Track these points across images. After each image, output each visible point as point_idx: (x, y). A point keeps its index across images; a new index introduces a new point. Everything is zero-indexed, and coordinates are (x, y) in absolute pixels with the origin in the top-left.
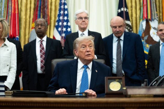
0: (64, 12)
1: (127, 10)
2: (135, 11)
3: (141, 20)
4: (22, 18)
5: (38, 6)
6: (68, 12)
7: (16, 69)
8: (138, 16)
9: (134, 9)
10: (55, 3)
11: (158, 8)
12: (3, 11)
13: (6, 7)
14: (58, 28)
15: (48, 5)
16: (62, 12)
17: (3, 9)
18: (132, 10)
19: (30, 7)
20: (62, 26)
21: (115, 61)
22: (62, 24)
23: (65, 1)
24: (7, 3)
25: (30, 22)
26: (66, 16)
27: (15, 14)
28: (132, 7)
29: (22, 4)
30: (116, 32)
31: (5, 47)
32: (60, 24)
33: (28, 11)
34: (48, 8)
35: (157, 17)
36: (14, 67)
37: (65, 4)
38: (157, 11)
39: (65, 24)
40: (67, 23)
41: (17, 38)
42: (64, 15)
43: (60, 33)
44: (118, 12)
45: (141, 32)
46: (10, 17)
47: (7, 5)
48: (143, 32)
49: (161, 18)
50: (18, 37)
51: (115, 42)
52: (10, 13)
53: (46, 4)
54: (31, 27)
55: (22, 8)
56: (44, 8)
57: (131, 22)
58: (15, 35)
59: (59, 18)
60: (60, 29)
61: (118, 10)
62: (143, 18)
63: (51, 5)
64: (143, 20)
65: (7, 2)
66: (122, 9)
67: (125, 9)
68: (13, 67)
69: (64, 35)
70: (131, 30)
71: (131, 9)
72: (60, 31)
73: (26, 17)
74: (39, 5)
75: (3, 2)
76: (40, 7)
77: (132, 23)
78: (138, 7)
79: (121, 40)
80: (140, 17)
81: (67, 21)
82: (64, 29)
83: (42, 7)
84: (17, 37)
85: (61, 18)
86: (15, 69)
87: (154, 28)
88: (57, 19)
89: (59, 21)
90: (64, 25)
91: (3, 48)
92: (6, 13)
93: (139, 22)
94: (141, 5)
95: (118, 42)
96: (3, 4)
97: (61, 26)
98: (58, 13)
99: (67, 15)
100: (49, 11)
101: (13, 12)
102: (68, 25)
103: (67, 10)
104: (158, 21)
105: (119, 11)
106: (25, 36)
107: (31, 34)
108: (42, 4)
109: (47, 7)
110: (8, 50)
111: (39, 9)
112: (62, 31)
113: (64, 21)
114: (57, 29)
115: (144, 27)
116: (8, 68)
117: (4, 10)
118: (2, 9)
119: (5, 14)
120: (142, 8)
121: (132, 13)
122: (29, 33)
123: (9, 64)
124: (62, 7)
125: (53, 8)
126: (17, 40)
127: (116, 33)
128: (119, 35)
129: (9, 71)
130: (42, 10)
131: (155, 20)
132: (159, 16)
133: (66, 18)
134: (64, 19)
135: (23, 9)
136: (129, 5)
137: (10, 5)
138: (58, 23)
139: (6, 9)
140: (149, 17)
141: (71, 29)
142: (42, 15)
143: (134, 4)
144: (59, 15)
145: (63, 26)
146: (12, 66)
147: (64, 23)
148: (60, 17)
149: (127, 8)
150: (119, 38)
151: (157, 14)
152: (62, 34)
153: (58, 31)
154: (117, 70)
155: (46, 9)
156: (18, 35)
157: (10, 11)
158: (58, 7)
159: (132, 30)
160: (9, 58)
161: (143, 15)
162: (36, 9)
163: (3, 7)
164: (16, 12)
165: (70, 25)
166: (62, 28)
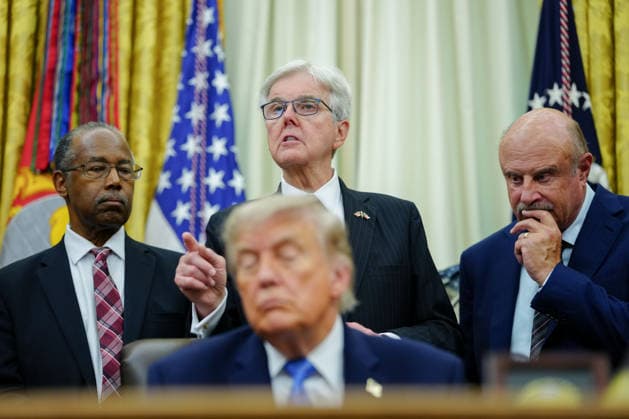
0: (210, 110)
1: (582, 100)
5: (52, 71)
6: (230, 112)
9: (625, 95)
10: (158, 63)
14: (174, 207)
15: (113, 66)
16: (197, 113)
18: (613, 101)
20: (198, 194)
22: (198, 179)
23: (218, 50)
26: (220, 137)
28: (613, 82)
32: (187, 180)
34: (112, 84)
39: (215, 180)
40: (228, 177)
53: (103, 63)
56: (90, 84)
57: (610, 172)
59: (176, 147)
60: (182, 212)
61: (531, 97)
63: (131, 69)
66: (556, 94)
67: (574, 95)
71: (609, 94)
72: (185, 222)
74: (60, 66)
76: (70, 76)
81: (229, 165)
82: (209, 212)
83: (77, 79)
85: (192, 146)
88: (169, 151)
89: (176, 165)
90: (207, 187)
97: (193, 196)
98: (172, 116)
99: (228, 131)
100: (123, 105)
102: (233, 189)
103: (226, 98)
108: (78, 60)
109: (107, 79)
111: (58, 87)
112: (198, 220)
113: (207, 163)
114: (168, 211)
121: (614, 116)
124: (199, 81)
125: (145, 85)
130: (75, 96)
133: (218, 148)
134: (209, 156)
136: (597, 71)
138: (175, 178)
144: (180, 132)
145: (203, 197)
147: (207, 175)
148: (185, 141)
149: (583, 86)
153: (171, 221)
155: (103, 91)
158: (174, 85)
162: (39, 90)
165: (243, 193)
166: (199, 207)
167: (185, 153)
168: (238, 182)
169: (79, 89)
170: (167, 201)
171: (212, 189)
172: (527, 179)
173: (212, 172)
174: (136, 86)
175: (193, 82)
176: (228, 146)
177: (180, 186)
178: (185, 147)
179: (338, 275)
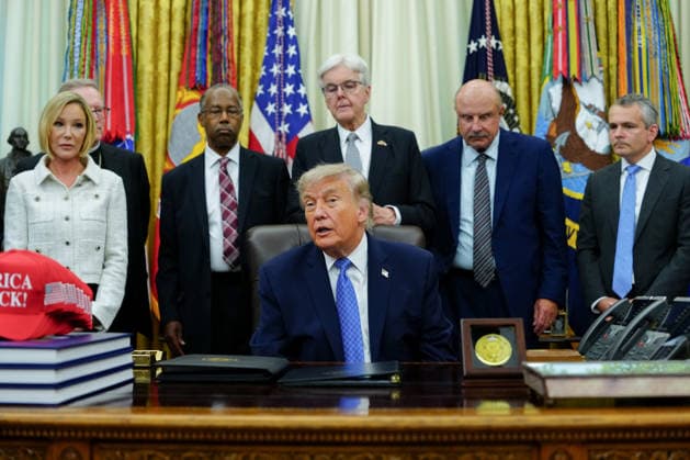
0: (286, 48)
1: (497, 45)
2: (526, 46)
3: (547, 80)
4: (142, 71)
5: (196, 30)
6: (297, 49)
7: (127, 259)
8: (535, 64)
9: (521, 40)
10: (255, 18)
11: (603, 40)
12: (77, 50)
13: (90, 35)
14: (266, 106)
15: (231, 25)
16: (278, 50)
17: (77, 44)
18: (514, 43)
19: (170, 34)
20: (280, 99)
21: (467, 228)
22: (279, 89)
23: (289, 13)
24: (91, 22)
25: (169, 84)
26: (292, 64)
27: (121, 57)
28: (514, 32)
29: (141, 22)
30: (471, 134)
31: (87, 185)
32: (273, 89)
33: (164, 45)
34: (229, 35)
35: (601, 69)
36: (120, 252)
37: (287, 22)
38: (598, 49)
39: (289, 89)
40: (297, 88)
41: (129, 141)
42: (286, 60)
43: (273, 121)
44: (468, 49)
45: (547, 120)
46: (102, 69)
47: (90, 29)
48: (552, 119)
49: (613, 72)
50: (133, 139)
51: (469, 166)
52: (104, 58)
53: (224, 23)
54: (173, 104)
55: (141, 38)
56: (218, 36)
57: (512, 84)
58: (120, 132)
59: (266, 70)
60: (271, 108)
61: (469, 43)
62: (554, 72)
63: (240, 24)
64: (553, 79)
65: (91, 18)
66: (483, 42)
67: (493, 42)
68: (117, 255)
69: (284, 128)
70: (511, 111)
71: (512, 39)
72: (273, 114)
73: (156, 67)
74: (200, 27)
75: (79, 19)
76: (206, 32)
77: (515, 89)
78: (535, 35)
79: (488, 157)
80: (541, 70)
81: (297, 80)
82: (287, 109)
83: (210, 34)
84: (128, 136)
85: (275, 70)
86: (122, 261)
87: (590, 108)
88: (262, 72)
89: (267, 80)
90: (285, 94)
91: (80, 188)
92: (88, 58)
93: (540, 85)
94: (546, 28)
95: (477, 163)
96: (78, 24)
97: (277, 99)
98: (263, 51)
99: (296, 61)
100: (236, 46)
101: (111, 50)
102: (299, 95)
103: (295, 41)
104: (602, 82)
105: (473, 47)
106: (154, 131)
107: (173, 127)
108: (210, 23)
109: (226, 33)
110: (97, 196)
111: (199, 41)
112: (280, 114)
113: (285, 79)
114: (263, 108)
115: (556, 104)
116: (99, 256)
117: (80, 47)
118: (74, 44)
119: (84, 60)
120: (549, 38)
121: (515, 52)
122: (167, 121)
123: (101, 243)
124: (279, 32)
125: (248, 34)
126: (127, 147)
127: (471, 137)
128: (482, 144)
129: (104, 267)
130: (209, 45)
131: (594, 80)
132: (606, 66)
133: (291, 70)
134: (286, 75)
135: (147, 39)
136: (505, 26)
137: (101, 26)
138: (266, 88)
139: (89, 41)
140: (574, 71)
141: (308, 109)
142: (212, 59)
143: (521, 24)
144: (269, 61)
145: (283, 98)
146: (113, 249)
147: (285, 87)
148: (272, 67)
149: (498, 36)
150: (481, 150)
151: (600, 59)
152: (280, 125)
153: (265, 113)
154: (474, 258)
155: (225, 40)
156: (130, 133)
157: (102, 48)
158: (264, 33)
159: (516, 113)
160: (102, 222)
161: (554, 61)
162: (188, 41)
163: (78, 35)
164: (124, 52)
165: (305, 96)
166: (281, 106)
167: (272, 73)
168: (302, 91)
169: (211, 40)
170: (262, 102)
171: (288, 94)
172: (476, 118)
173: (287, 85)
174: (242, 35)
175: (276, 32)
176: (296, 70)
177: (269, 93)
178: (272, 70)
179: (362, 209)
